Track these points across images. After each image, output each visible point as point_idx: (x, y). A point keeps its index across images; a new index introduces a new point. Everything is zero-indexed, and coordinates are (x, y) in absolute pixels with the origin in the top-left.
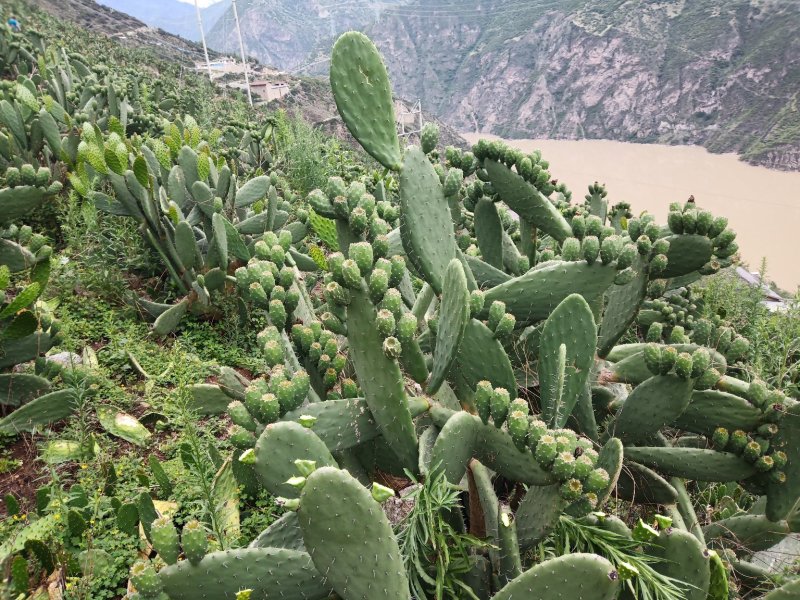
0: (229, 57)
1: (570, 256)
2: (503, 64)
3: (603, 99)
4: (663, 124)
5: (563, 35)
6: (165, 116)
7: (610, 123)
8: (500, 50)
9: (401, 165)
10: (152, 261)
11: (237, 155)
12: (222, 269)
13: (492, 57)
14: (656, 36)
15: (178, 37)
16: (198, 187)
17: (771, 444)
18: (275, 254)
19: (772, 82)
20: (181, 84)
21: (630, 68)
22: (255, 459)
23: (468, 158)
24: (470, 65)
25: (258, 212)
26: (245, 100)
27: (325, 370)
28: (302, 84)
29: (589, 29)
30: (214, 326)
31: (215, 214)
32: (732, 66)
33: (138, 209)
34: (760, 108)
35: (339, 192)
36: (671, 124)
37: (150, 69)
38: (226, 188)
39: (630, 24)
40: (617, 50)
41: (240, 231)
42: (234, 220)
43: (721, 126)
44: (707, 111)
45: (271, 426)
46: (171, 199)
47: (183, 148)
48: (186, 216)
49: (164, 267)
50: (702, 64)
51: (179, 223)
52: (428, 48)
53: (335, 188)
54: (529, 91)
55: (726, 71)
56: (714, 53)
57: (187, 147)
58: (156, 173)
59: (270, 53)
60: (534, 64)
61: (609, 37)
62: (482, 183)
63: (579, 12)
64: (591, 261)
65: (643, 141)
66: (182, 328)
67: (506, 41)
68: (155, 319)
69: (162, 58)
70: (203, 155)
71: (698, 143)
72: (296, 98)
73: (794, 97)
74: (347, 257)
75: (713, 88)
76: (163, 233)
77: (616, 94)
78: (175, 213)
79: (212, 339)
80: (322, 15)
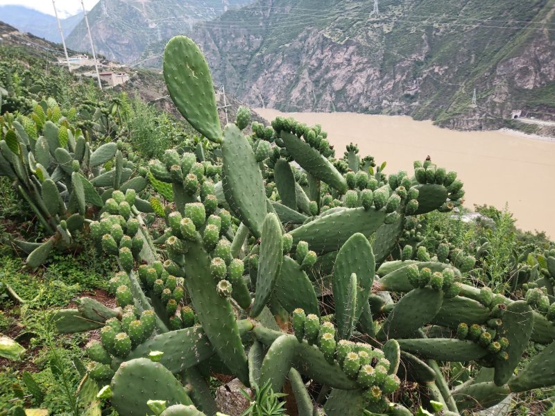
0: (83, 54)
1: (351, 204)
2: (279, 62)
3: (345, 85)
4: (385, 102)
5: (318, 43)
6: (33, 98)
7: (351, 101)
8: (276, 52)
9: (222, 139)
10: (24, 209)
11: (91, 126)
12: (81, 214)
13: (272, 57)
14: (377, 44)
15: (44, 39)
16: (60, 152)
17: (497, 332)
18: (122, 209)
19: (450, 75)
20: (47, 74)
21: (362, 65)
22: (112, 394)
23: (269, 130)
24: (256, 62)
25: (108, 169)
26: (96, 85)
27: (167, 301)
28: (138, 74)
29: (334, 39)
30: (76, 257)
31: (73, 173)
32: (425, 64)
33: (11, 170)
34: (444, 91)
35: (175, 162)
36: (389, 102)
37: (22, 62)
38: (82, 152)
39: (360, 36)
40: (353, 53)
41: (95, 185)
42: (90, 176)
43: (421, 103)
44: (412, 93)
45: (125, 364)
46: (38, 162)
47: (47, 122)
48: (50, 175)
49: (34, 213)
50: (406, 63)
51: (45, 181)
52: (227, 50)
53: (171, 158)
54: (298, 80)
55: (422, 67)
56: (414, 56)
57: (50, 122)
58: (26, 142)
59: (114, 52)
60: (299, 62)
61: (348, 44)
62: (279, 148)
63: (327, 28)
64: (367, 208)
65: (373, 113)
66: (50, 261)
67: (280, 47)
68: (27, 255)
69: (32, 54)
70: (63, 128)
71: (407, 114)
72: (134, 84)
73: (463, 85)
74: (183, 216)
75: (415, 78)
76: (32, 188)
77: (354, 82)
78: (41, 172)
79: (75, 268)
80: (151, 26)
